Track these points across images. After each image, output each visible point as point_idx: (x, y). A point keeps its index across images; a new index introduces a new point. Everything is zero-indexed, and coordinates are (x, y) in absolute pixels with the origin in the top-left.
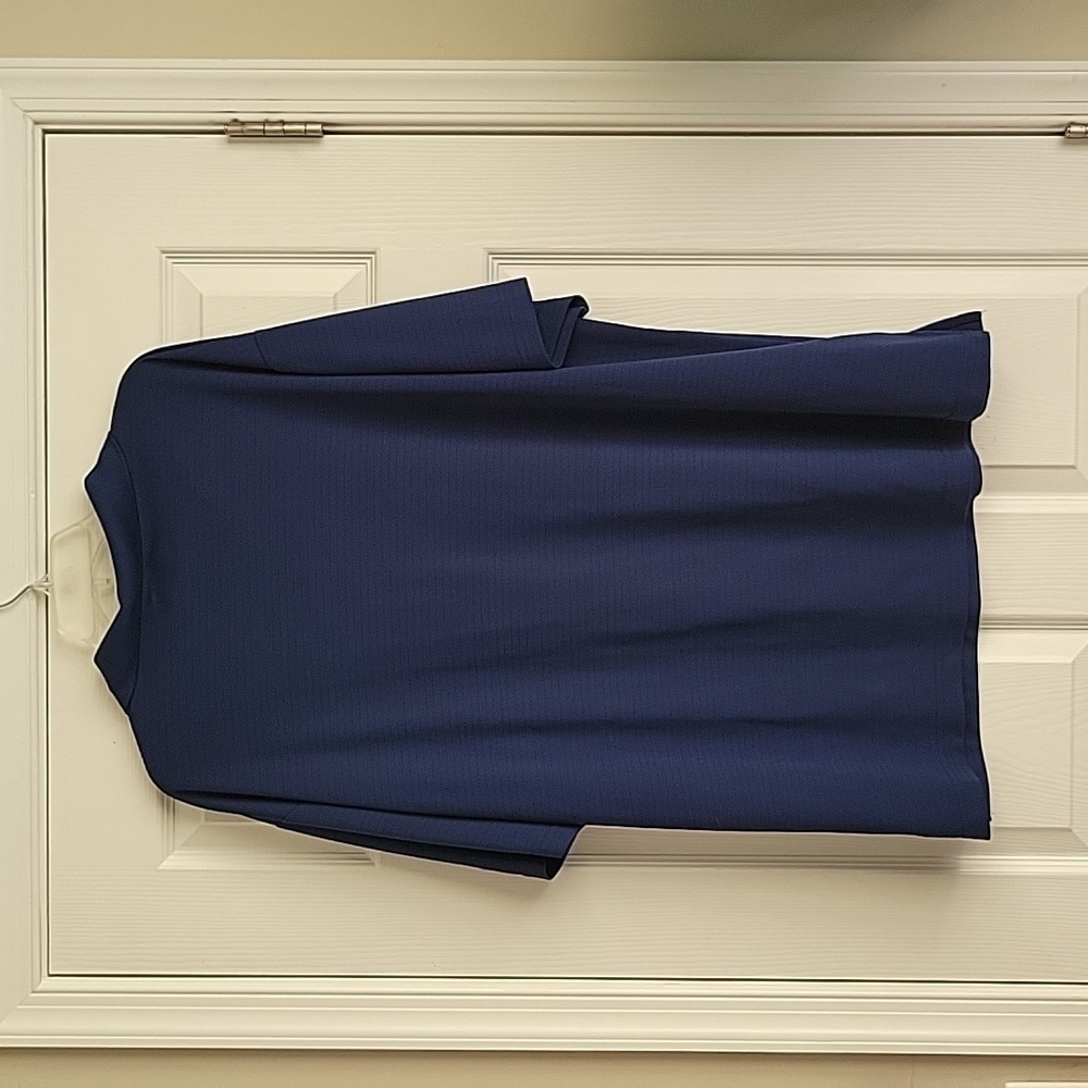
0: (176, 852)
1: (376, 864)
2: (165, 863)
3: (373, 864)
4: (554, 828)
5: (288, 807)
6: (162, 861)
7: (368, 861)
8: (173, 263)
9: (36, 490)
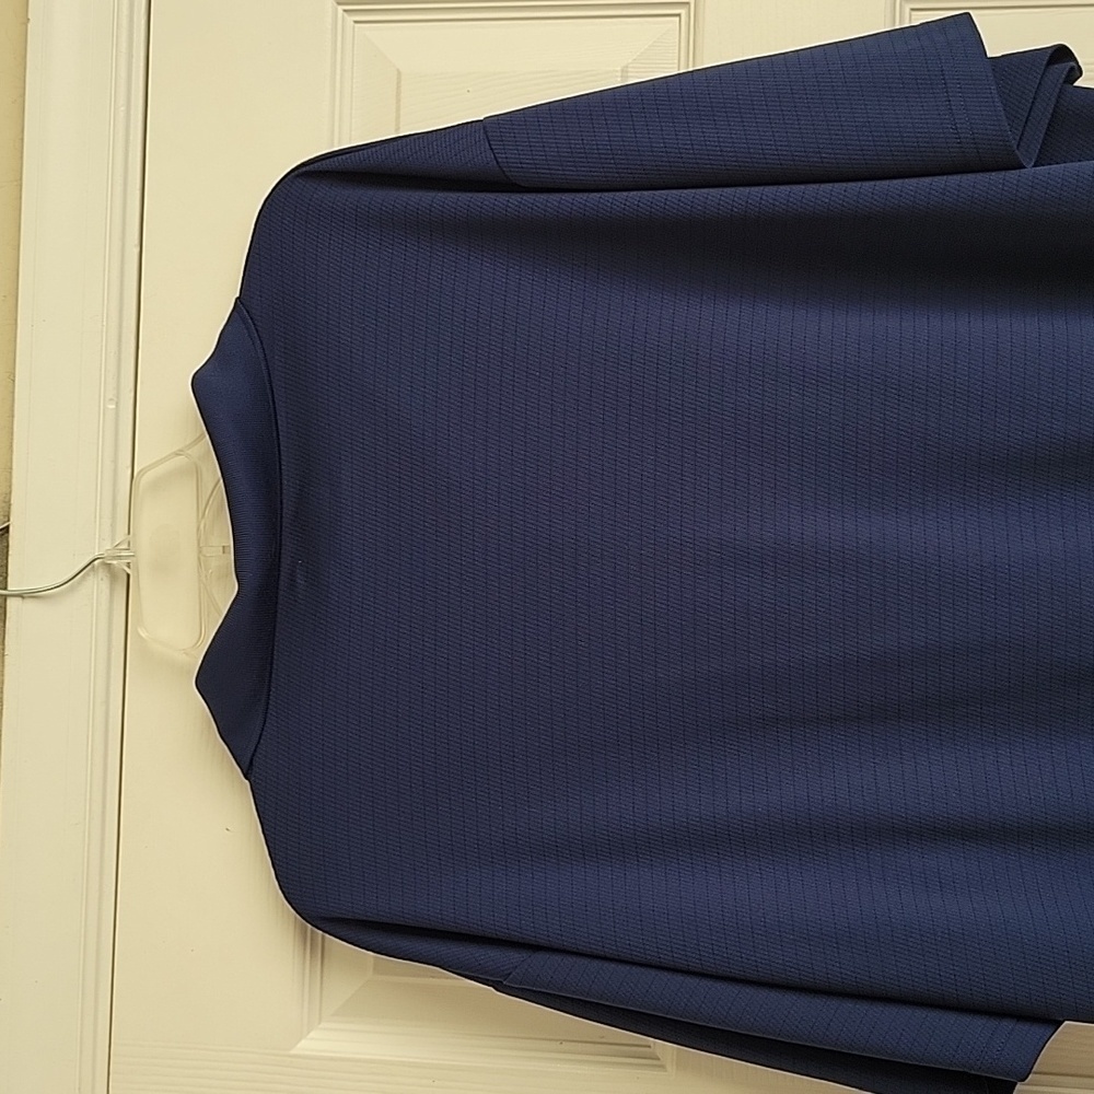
0: (322, 1025)
1: (669, 1067)
2: (303, 1043)
3: (662, 1067)
4: (1007, 1024)
5: (515, 956)
6: (300, 1040)
7: (654, 1061)
8: (356, 22)
9: (118, 397)
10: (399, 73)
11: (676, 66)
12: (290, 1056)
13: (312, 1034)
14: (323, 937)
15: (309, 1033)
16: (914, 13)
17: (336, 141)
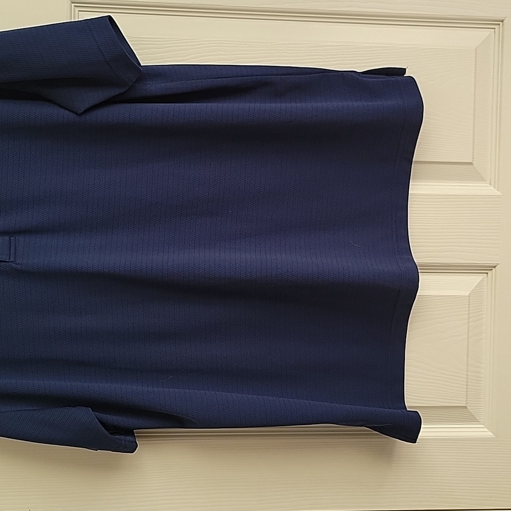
16: (80, 12)
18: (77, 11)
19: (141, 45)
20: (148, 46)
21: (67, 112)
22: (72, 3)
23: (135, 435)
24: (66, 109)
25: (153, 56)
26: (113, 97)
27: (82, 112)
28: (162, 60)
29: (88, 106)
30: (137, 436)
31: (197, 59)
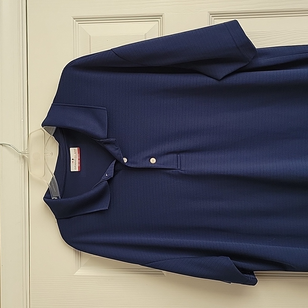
2: (77, 272)
8: (79, 23)
9: (24, 118)
10: (90, 36)
11: (158, 35)
12: (74, 276)
13: (79, 270)
14: (80, 252)
15: (78, 270)
16: (215, 20)
17: (75, 57)
18: (213, 19)
19: (252, 36)
20: (257, 37)
21: (212, 79)
22: (211, 14)
23: (255, 274)
24: (211, 77)
25: (260, 42)
26: (240, 68)
27: (221, 78)
28: (265, 45)
29: (224, 75)
30: (256, 275)
31: (287, 43)
